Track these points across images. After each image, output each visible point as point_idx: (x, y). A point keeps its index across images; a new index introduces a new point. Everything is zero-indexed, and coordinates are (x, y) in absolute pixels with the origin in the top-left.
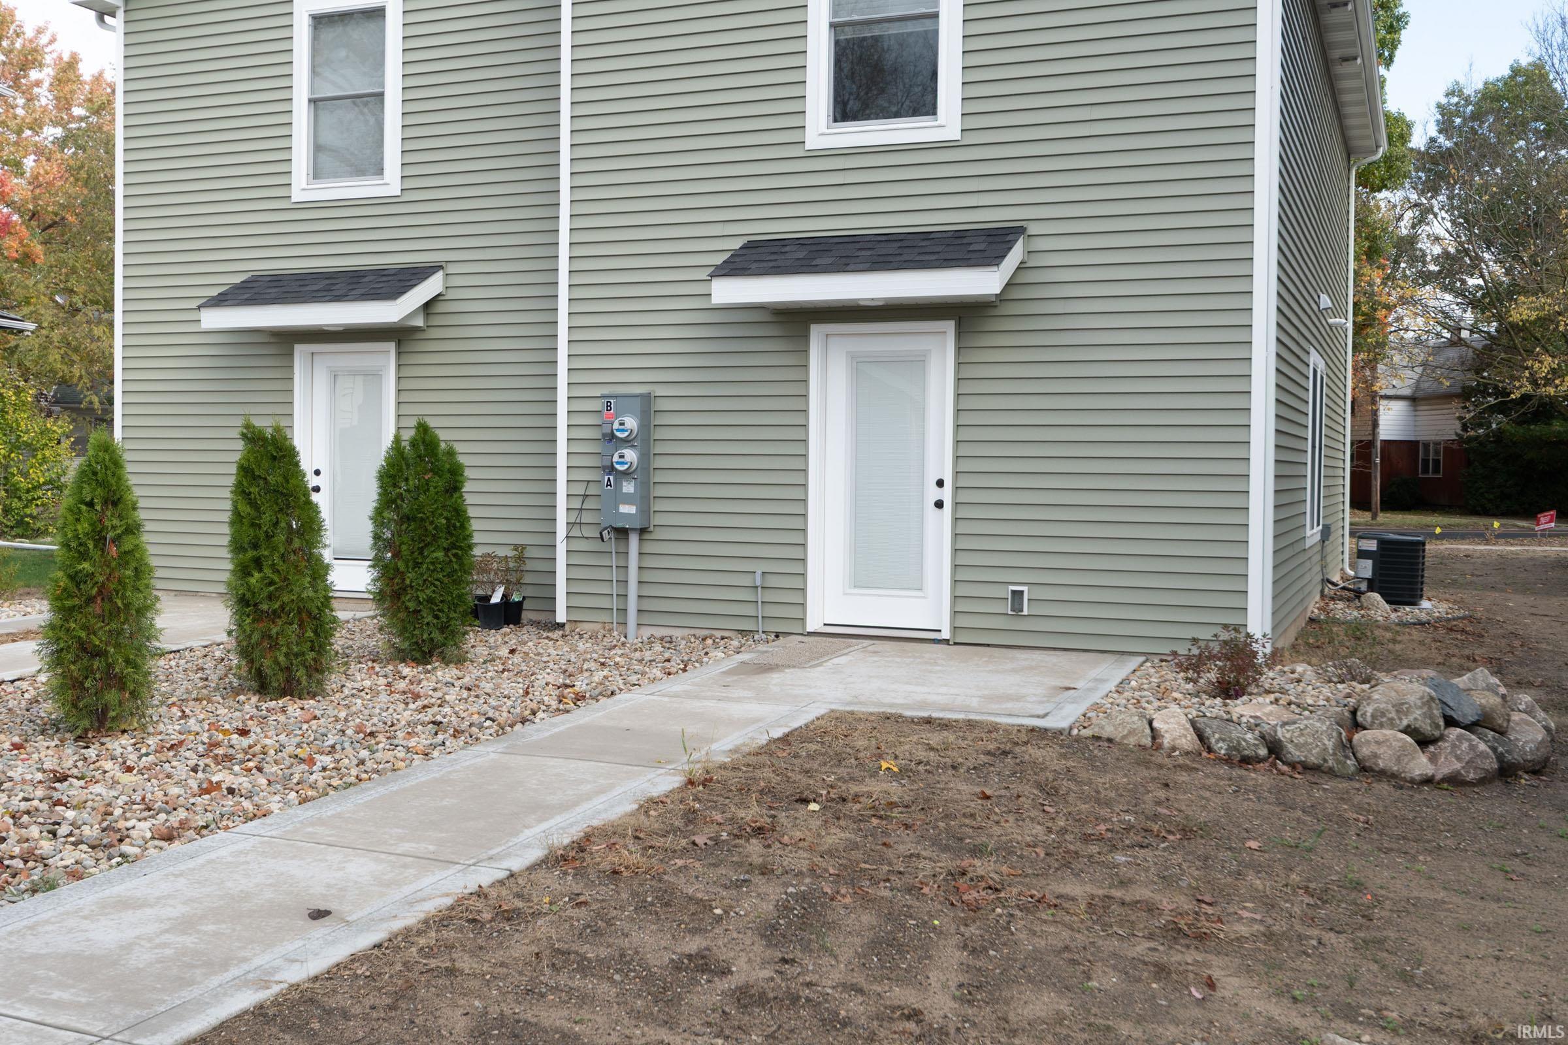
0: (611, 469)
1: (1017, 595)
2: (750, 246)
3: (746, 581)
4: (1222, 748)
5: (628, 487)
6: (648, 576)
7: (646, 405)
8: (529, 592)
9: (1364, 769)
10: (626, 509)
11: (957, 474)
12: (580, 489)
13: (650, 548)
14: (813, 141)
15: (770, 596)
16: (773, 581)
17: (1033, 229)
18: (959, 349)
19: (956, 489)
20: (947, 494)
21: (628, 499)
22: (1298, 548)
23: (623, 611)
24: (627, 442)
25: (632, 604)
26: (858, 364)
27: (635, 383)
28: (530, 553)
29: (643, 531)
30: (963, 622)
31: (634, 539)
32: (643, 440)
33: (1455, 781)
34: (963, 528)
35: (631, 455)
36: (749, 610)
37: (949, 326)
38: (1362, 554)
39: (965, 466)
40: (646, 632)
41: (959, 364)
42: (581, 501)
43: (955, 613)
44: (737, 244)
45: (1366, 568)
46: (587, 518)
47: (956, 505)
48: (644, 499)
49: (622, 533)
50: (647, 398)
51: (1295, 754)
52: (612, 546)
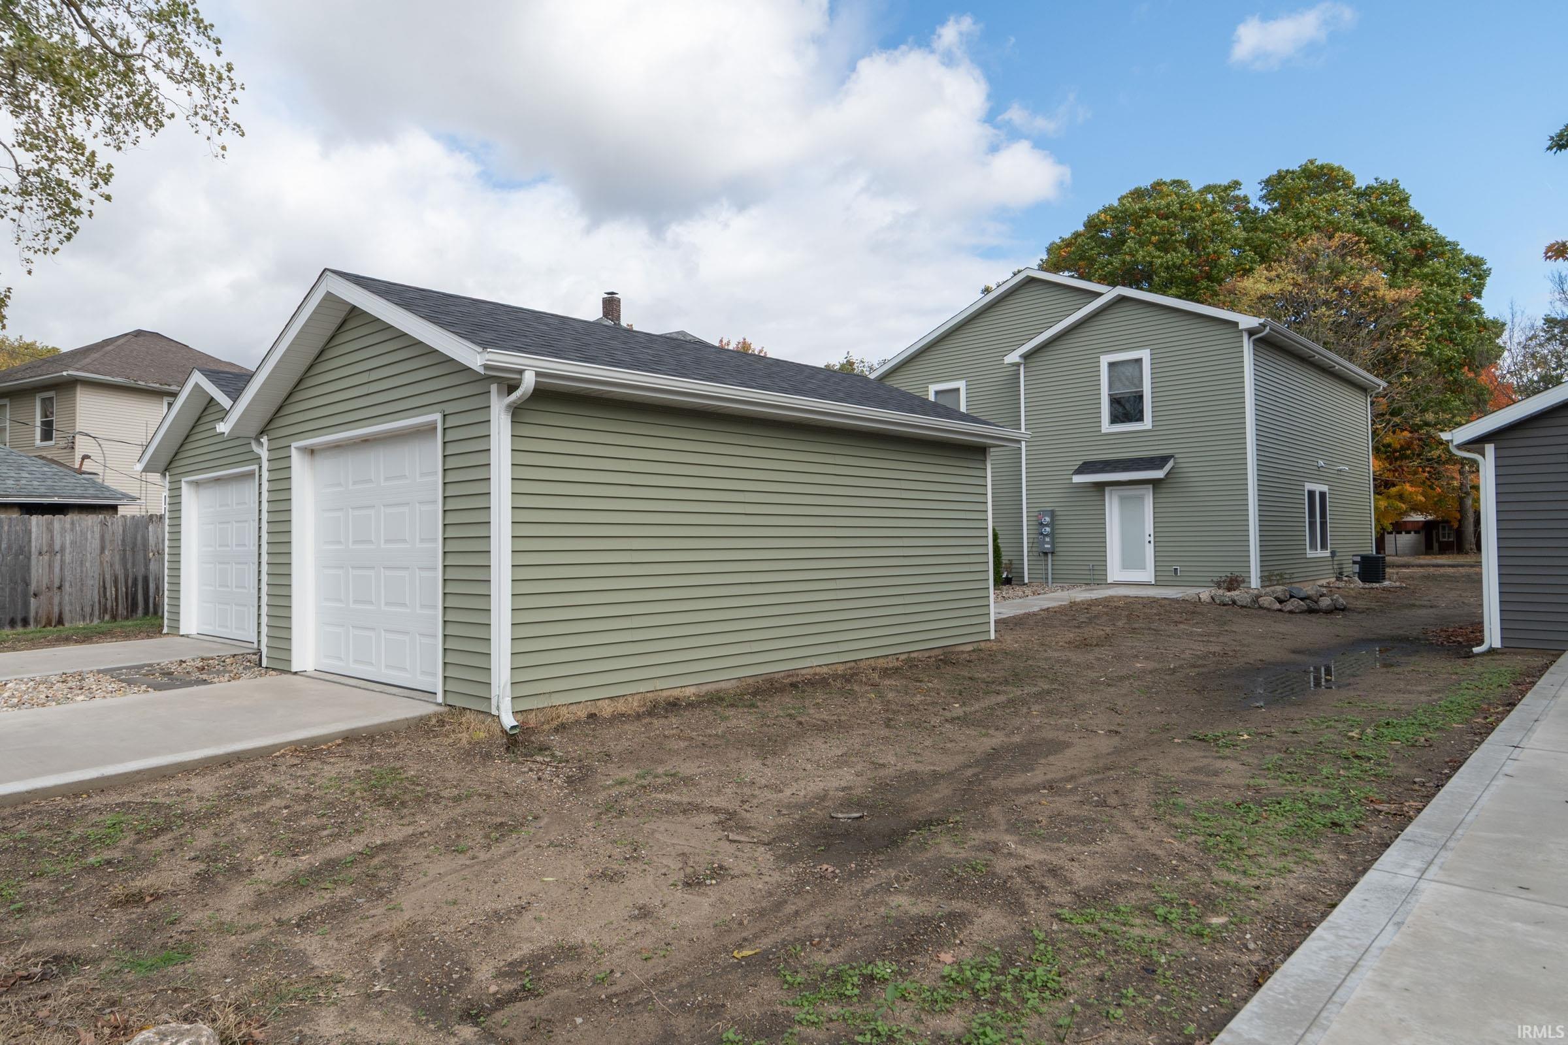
0: (1042, 534)
1: (1176, 569)
2: (1085, 463)
3: (1087, 568)
4: (1218, 602)
5: (1047, 539)
6: (1055, 572)
7: (1052, 514)
8: (1014, 575)
9: (1261, 607)
10: (1046, 546)
11: (1155, 532)
12: (1031, 540)
13: (1055, 558)
14: (1104, 430)
15: (1095, 572)
16: (1095, 568)
17: (1176, 456)
18: (1154, 494)
19: (1155, 537)
20: (1152, 539)
21: (1047, 543)
22: (1303, 556)
23: (1047, 578)
24: (1047, 525)
25: (1050, 580)
26: (1122, 499)
27: (1049, 507)
28: (1014, 562)
29: (1052, 553)
30: (1158, 578)
31: (1050, 556)
32: (1052, 524)
33: (1291, 612)
34: (1157, 549)
35: (1048, 529)
36: (1089, 577)
37: (1151, 486)
38: (1355, 563)
39: (1157, 530)
40: (1055, 585)
41: (1154, 498)
42: (1032, 544)
43: (1156, 576)
44: (1081, 463)
45: (1357, 568)
46: (1034, 549)
47: (1155, 542)
48: (1053, 543)
49: (1046, 554)
50: (1052, 511)
51: (1239, 603)
52: (1043, 558)
